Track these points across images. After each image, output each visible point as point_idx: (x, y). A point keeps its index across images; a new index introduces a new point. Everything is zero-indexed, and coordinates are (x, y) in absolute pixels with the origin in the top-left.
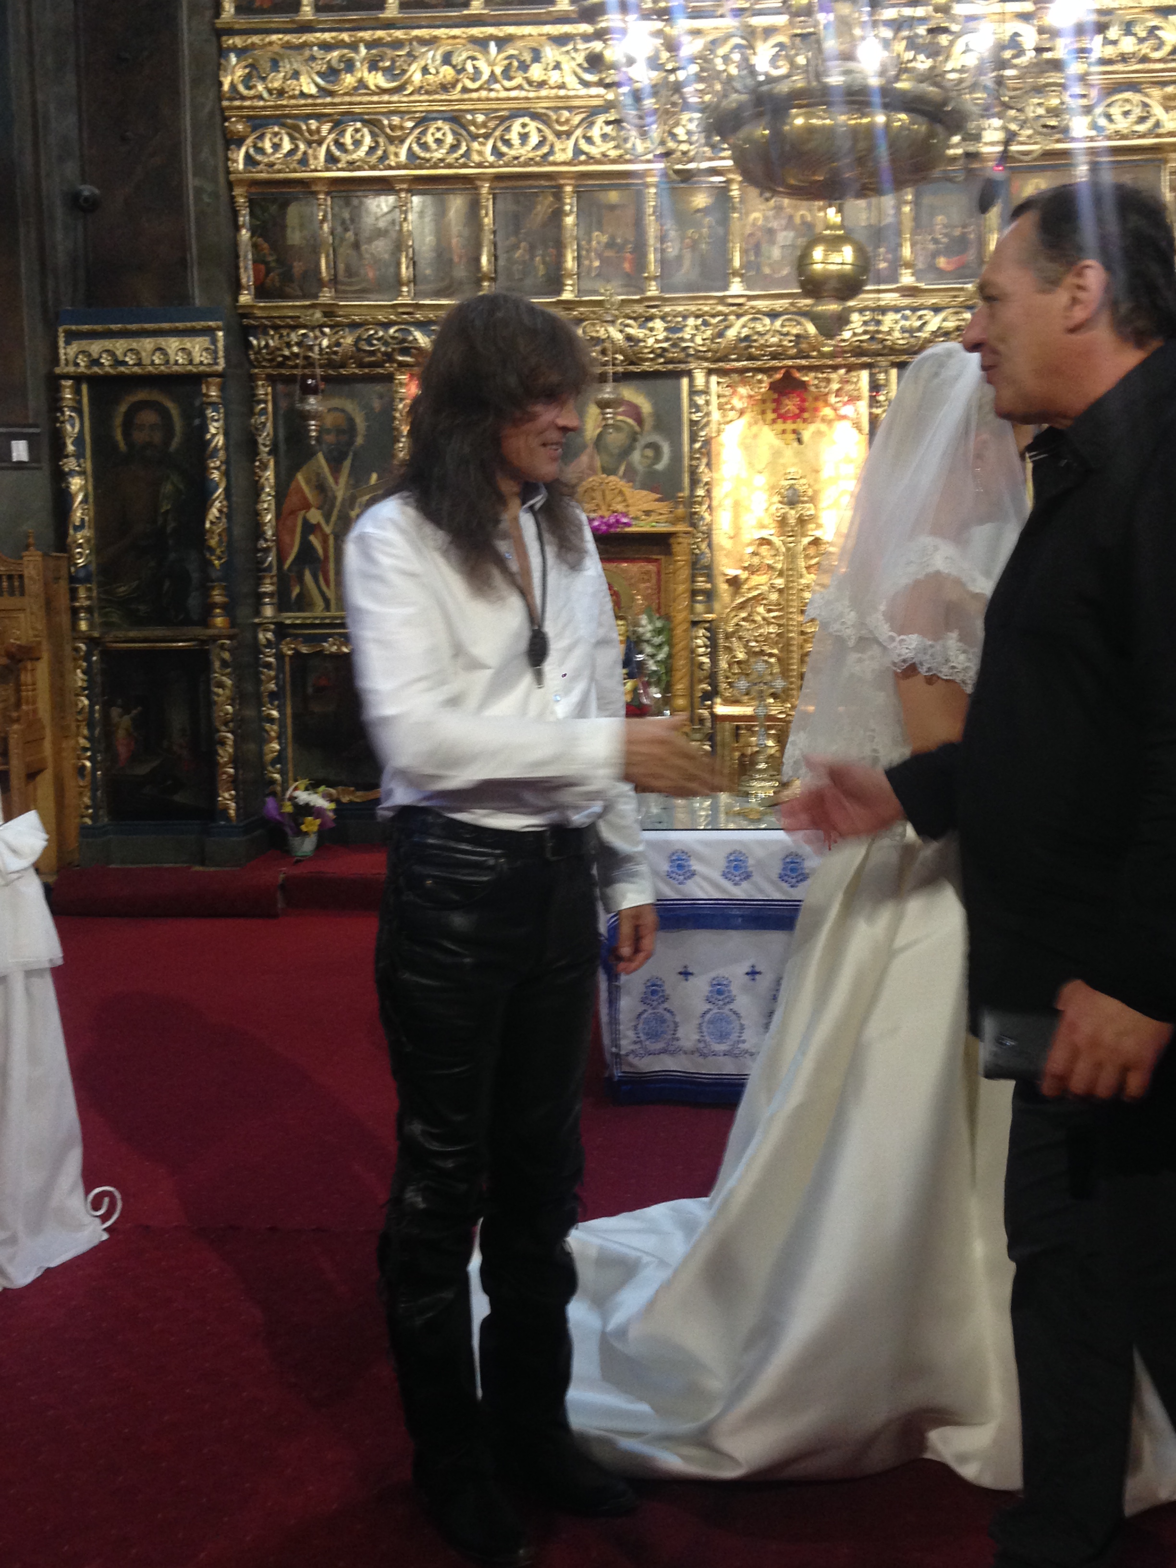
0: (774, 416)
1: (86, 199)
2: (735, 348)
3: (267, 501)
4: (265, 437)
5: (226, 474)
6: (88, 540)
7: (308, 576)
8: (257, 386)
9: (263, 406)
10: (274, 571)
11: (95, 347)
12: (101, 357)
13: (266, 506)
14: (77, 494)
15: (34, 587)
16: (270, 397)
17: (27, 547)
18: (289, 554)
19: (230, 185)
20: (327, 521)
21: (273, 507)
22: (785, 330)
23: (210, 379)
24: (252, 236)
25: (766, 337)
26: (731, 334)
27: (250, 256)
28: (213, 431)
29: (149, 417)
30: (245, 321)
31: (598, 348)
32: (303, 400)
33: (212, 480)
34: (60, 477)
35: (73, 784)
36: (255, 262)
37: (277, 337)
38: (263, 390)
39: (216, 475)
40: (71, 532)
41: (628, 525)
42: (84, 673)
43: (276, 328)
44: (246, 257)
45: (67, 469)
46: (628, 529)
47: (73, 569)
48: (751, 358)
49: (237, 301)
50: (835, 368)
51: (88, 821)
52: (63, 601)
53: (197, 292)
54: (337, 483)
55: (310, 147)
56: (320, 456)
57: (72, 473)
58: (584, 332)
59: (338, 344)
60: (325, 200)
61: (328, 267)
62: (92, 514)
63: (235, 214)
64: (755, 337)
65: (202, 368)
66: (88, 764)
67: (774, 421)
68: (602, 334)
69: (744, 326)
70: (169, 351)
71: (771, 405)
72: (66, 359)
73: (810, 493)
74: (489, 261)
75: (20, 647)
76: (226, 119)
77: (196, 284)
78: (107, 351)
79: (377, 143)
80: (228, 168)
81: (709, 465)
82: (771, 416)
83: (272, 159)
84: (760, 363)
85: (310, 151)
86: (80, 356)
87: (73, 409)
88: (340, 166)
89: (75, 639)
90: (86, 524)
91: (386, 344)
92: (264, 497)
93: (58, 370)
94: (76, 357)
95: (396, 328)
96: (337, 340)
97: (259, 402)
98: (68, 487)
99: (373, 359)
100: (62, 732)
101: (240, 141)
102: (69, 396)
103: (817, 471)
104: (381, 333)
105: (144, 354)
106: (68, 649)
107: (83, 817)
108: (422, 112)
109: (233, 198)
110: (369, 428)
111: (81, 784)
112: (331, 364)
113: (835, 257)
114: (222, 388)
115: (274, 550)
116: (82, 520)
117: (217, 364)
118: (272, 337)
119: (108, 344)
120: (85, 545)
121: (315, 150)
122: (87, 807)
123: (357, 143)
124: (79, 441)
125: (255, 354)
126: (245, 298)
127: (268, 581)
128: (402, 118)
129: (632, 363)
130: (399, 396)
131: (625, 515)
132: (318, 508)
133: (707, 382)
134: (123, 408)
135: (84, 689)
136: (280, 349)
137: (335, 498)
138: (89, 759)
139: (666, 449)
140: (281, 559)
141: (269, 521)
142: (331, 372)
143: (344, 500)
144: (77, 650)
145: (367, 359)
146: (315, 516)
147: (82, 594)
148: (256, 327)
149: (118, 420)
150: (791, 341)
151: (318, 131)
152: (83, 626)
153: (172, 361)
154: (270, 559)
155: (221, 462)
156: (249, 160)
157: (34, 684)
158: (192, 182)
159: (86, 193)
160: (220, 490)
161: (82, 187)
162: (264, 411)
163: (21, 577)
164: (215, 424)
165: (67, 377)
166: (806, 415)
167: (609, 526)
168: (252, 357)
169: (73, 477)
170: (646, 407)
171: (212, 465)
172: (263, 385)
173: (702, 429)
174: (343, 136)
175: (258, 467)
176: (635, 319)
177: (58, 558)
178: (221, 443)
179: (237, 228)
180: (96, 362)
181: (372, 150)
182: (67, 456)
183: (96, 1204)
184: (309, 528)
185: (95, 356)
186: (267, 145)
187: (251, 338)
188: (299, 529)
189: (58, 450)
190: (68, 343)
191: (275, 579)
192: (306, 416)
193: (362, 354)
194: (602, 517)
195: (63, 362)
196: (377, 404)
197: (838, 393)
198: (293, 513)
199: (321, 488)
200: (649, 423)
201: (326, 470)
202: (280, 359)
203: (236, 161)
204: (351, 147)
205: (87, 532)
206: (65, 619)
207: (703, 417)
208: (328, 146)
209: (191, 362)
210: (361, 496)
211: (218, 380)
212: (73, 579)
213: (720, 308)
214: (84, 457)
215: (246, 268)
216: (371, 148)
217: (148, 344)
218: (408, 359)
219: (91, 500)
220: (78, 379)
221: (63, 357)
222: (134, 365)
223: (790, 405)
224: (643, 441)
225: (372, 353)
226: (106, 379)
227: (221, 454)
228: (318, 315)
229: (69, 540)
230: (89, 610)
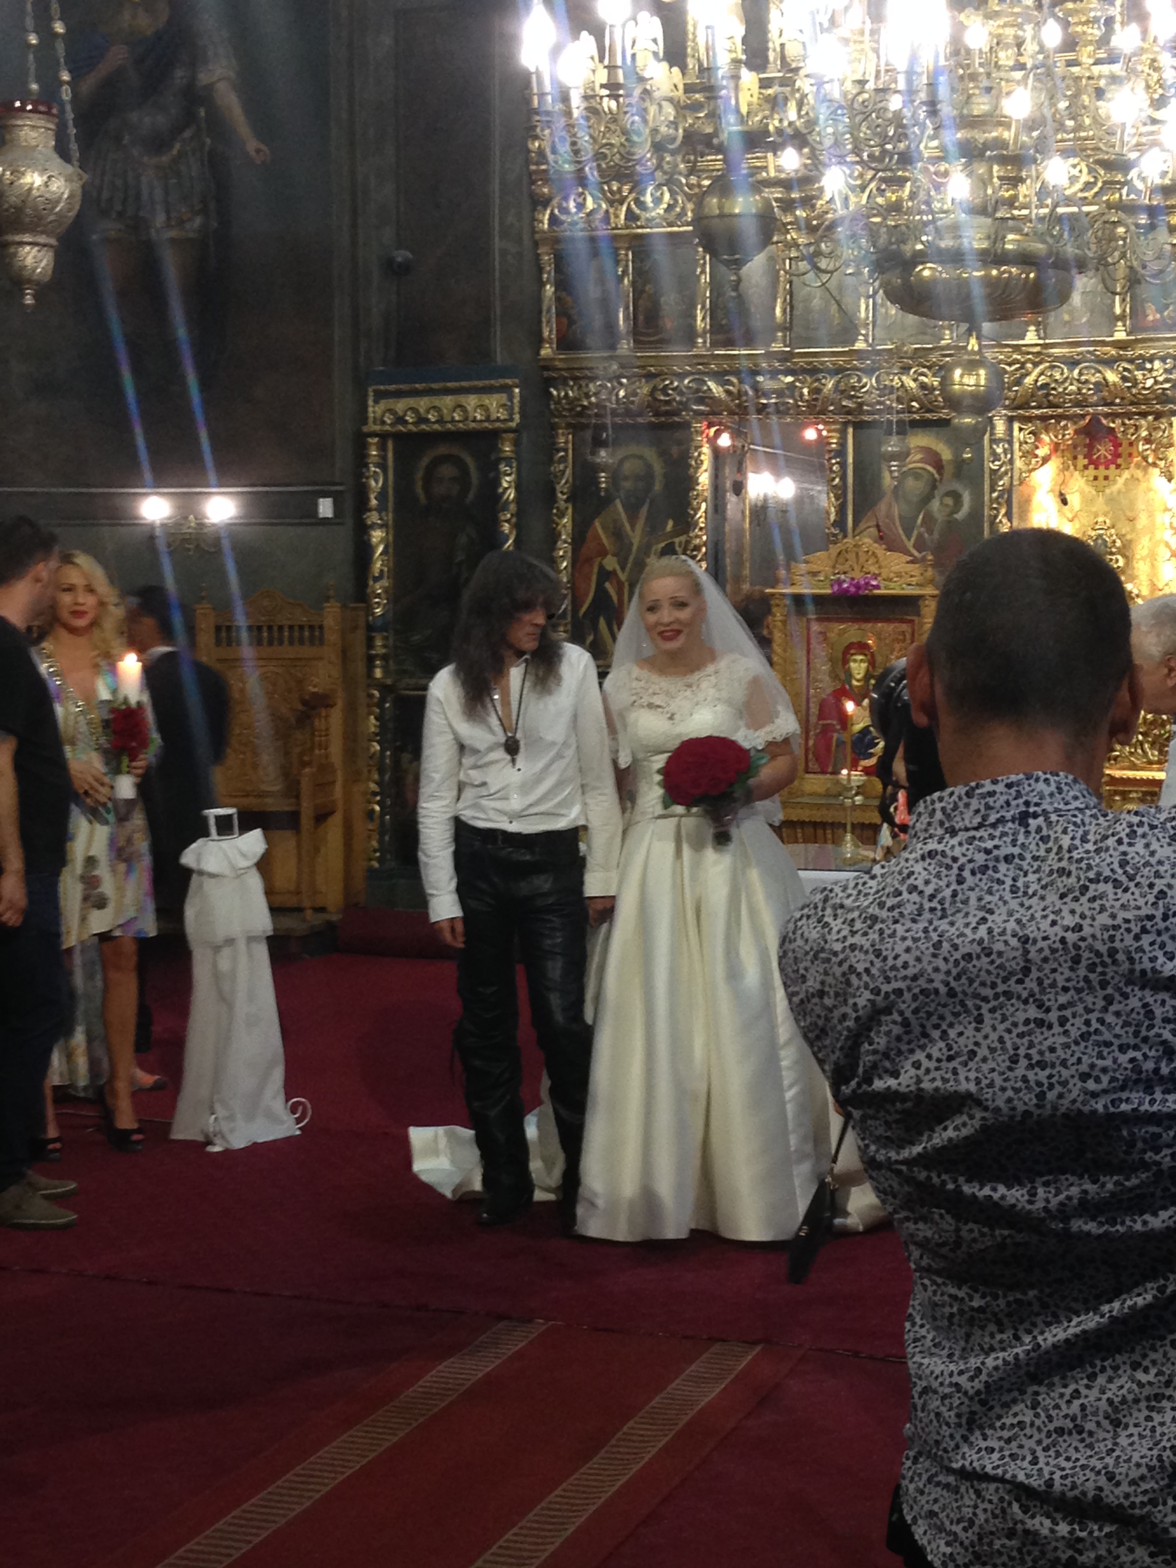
0: (1086, 462)
1: (400, 265)
2: (1033, 395)
3: (563, 549)
4: (563, 487)
5: (517, 526)
6: (386, 590)
7: (602, 623)
8: (557, 434)
9: (562, 454)
10: (569, 619)
11: (400, 405)
12: (405, 415)
13: (561, 553)
14: (377, 545)
15: (332, 637)
16: (570, 446)
17: (327, 599)
18: (584, 602)
19: (536, 244)
20: (623, 569)
21: (570, 554)
22: (1083, 378)
23: (504, 435)
24: (556, 290)
25: (1067, 384)
26: (1029, 380)
27: (554, 310)
28: (505, 485)
29: (447, 471)
30: (546, 374)
31: (894, 396)
32: (594, 453)
33: (503, 532)
34: (362, 530)
35: (361, 827)
36: (558, 315)
37: (575, 388)
38: (564, 439)
39: (506, 527)
40: (371, 583)
41: (877, 587)
42: (376, 719)
43: (575, 379)
44: (549, 310)
45: (369, 523)
46: (876, 592)
47: (371, 618)
48: (1051, 405)
49: (538, 354)
50: (1144, 415)
51: (376, 864)
52: (360, 650)
53: (498, 350)
54: (633, 529)
55: (612, 206)
56: (618, 502)
57: (373, 526)
58: (877, 381)
59: (635, 394)
60: (627, 255)
61: (626, 318)
62: (391, 564)
63: (540, 270)
64: (1053, 385)
65: (498, 425)
66: (377, 808)
67: (1086, 467)
68: (896, 382)
69: (1042, 374)
70: (469, 408)
71: (1081, 450)
72: (375, 418)
73: (1119, 543)
74: (784, 311)
75: (314, 694)
76: (533, 182)
77: (498, 343)
78: (411, 409)
79: (676, 201)
80: (533, 227)
81: (1009, 515)
82: (1082, 461)
83: (575, 218)
84: (1060, 410)
85: (611, 210)
86: (387, 415)
87: (377, 465)
88: (639, 223)
89: (369, 686)
90: (386, 574)
91: (681, 394)
92: (559, 544)
93: (365, 429)
94: (383, 416)
95: (691, 378)
96: (634, 390)
97: (558, 451)
98: (369, 540)
99: (668, 408)
100: (354, 777)
101: (546, 202)
102: (374, 453)
103: (1132, 520)
104: (676, 384)
105: (445, 411)
106: (362, 695)
107: (371, 860)
108: (718, 170)
109: (538, 255)
110: (665, 476)
111: (370, 827)
112: (628, 413)
113: (970, 380)
114: (516, 444)
115: (570, 597)
116: (382, 571)
117: (511, 419)
118: (572, 388)
119: (411, 402)
120: (383, 595)
121: (616, 209)
122: (375, 851)
123: (658, 201)
124: (382, 496)
125: (555, 404)
126: (546, 351)
127: (561, 628)
128: (699, 177)
129: (929, 411)
130: (694, 444)
131: (875, 576)
132: (613, 555)
133: (1010, 430)
134: (425, 461)
135: (377, 734)
136: (579, 400)
137: (632, 544)
138: (378, 803)
139: (966, 498)
140: (576, 604)
141: (566, 568)
142: (628, 420)
143: (639, 548)
144: (371, 696)
145: (663, 408)
146: (611, 563)
147: (379, 643)
148: (554, 379)
149: (419, 475)
150: (1090, 389)
151: (620, 190)
152: (378, 673)
153: (471, 418)
154: (563, 607)
155: (512, 515)
156: (553, 219)
157: (327, 729)
158: (497, 243)
159: (399, 259)
160: (510, 541)
161: (395, 253)
162: (563, 459)
163: (321, 627)
164: (508, 478)
165: (374, 434)
166: (1119, 461)
167: (858, 587)
168: (552, 407)
169: (374, 530)
170: (946, 455)
171: (503, 518)
172: (563, 434)
173: (1001, 478)
174: (644, 195)
175: (556, 515)
176: (929, 368)
177: (354, 609)
178: (512, 496)
179: (542, 284)
180: (401, 420)
181: (670, 208)
182: (370, 510)
183: (293, 1110)
184: (605, 575)
185: (401, 413)
186: (572, 205)
187: (552, 390)
188: (594, 578)
189: (362, 505)
190: (376, 402)
191: (569, 627)
192: (595, 469)
193: (658, 404)
194: (853, 579)
195: (371, 420)
196: (675, 451)
197: (1148, 440)
198: (589, 560)
199: (618, 534)
200: (949, 470)
201: (623, 516)
202: (579, 409)
203: (542, 222)
204: (651, 205)
205: (385, 583)
206: (360, 667)
207: (1001, 466)
208: (629, 204)
209: (488, 419)
210: (657, 543)
211: (511, 435)
212: (370, 628)
213: (1016, 356)
214: (386, 510)
215: (548, 322)
216: (669, 205)
217: (448, 401)
218: (702, 408)
219: (391, 550)
220: (383, 436)
221: (371, 415)
222: (437, 422)
223: (1103, 450)
224: (942, 489)
225: (667, 403)
226: (409, 435)
227: (513, 507)
228: (615, 367)
229: (369, 590)
230: (384, 658)
